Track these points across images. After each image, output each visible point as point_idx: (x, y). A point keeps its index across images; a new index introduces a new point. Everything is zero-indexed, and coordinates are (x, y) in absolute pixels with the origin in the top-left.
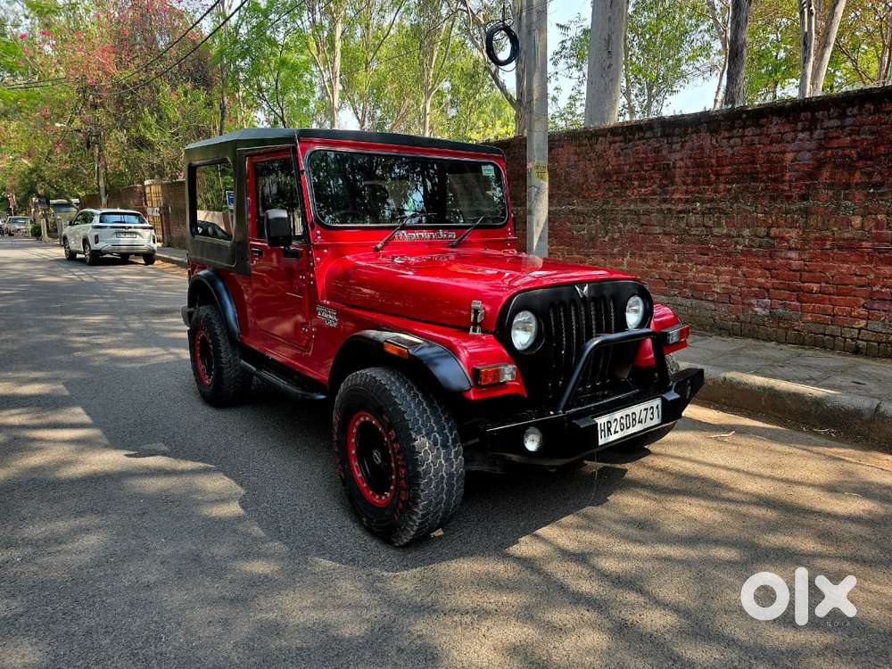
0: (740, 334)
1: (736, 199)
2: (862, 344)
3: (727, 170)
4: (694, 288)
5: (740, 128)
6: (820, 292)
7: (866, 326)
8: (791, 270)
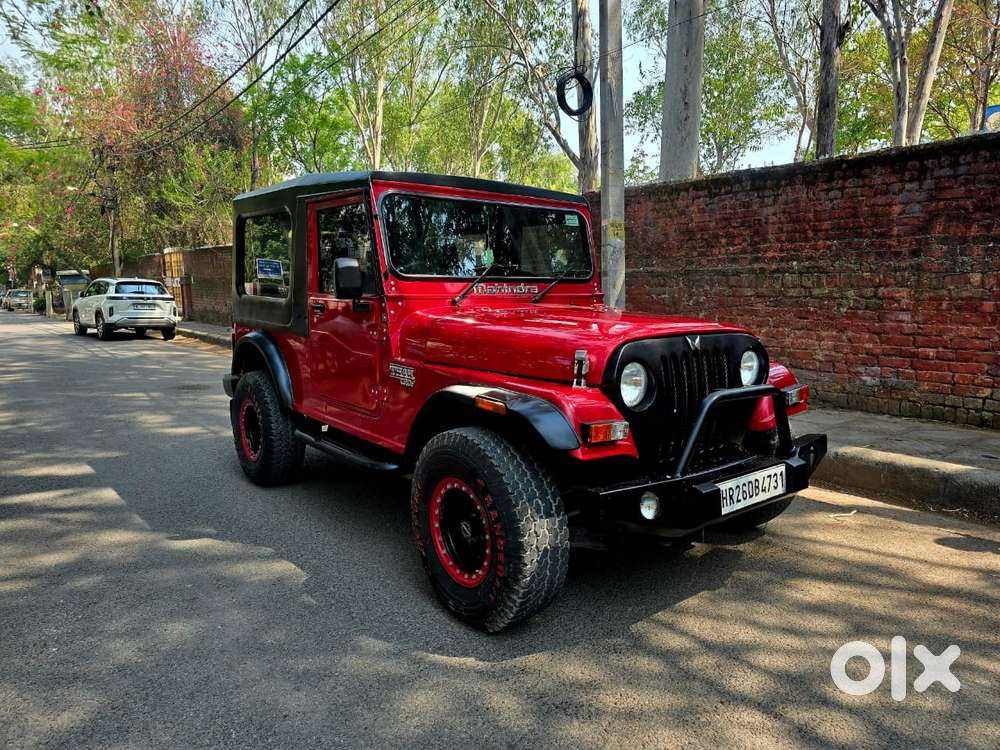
0: (847, 406)
1: (837, 257)
2: (987, 415)
3: (826, 225)
4: (792, 355)
5: (840, 179)
6: (938, 358)
7: (992, 394)
8: (904, 334)
